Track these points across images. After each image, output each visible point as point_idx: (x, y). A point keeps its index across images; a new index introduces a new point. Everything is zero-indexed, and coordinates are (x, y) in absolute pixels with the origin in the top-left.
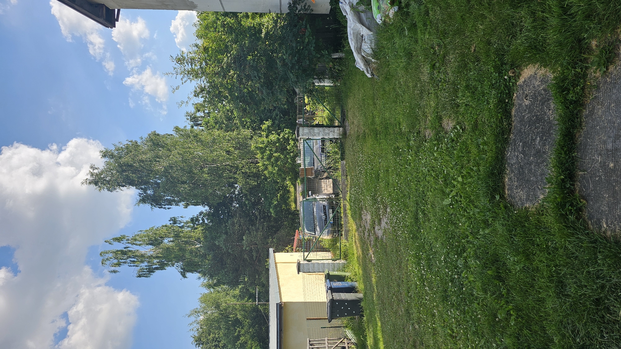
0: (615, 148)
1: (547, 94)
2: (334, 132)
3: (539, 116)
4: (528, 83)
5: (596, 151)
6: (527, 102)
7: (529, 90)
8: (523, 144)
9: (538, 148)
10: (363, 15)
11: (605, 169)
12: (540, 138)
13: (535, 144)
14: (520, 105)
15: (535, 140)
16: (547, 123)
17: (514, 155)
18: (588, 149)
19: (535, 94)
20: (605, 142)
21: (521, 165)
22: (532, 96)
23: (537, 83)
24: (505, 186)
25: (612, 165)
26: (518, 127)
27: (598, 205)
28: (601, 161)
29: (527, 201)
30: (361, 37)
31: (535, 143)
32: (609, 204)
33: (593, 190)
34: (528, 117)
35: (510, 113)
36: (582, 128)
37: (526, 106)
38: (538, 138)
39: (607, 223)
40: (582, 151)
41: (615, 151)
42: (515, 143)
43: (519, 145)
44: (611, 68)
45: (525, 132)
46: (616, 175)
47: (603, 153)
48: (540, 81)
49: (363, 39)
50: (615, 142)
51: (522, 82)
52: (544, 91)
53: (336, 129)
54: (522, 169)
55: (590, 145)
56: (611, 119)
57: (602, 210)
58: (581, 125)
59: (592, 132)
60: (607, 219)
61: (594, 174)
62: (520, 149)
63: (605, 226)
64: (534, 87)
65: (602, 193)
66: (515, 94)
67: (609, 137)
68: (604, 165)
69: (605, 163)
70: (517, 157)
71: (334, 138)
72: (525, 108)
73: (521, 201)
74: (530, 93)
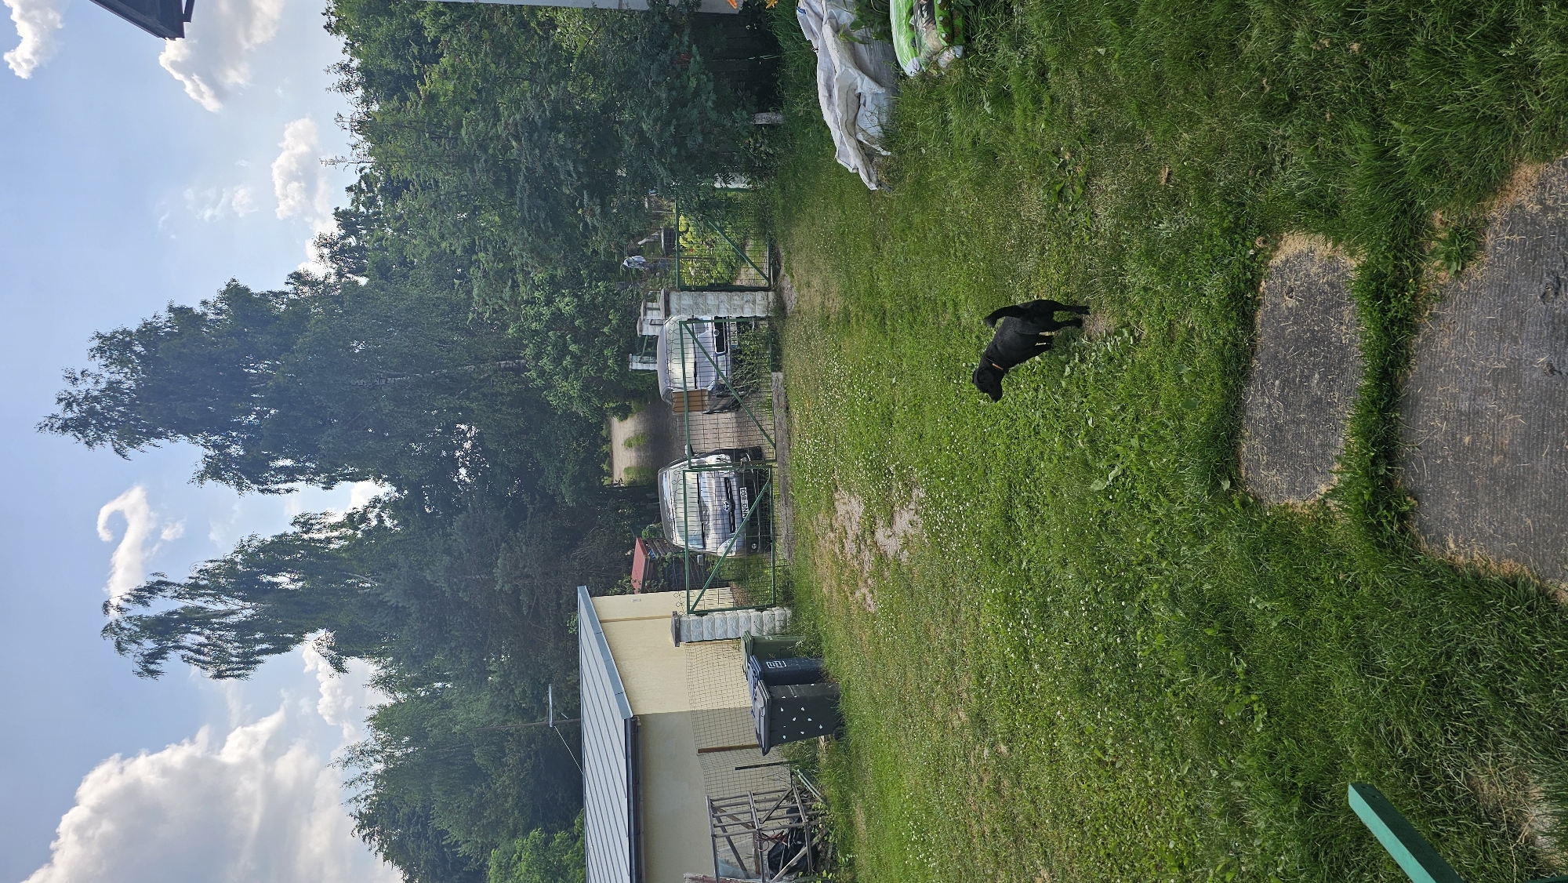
0: (1474, 410)
1: (1337, 292)
2: (754, 302)
3: (1318, 332)
4: (1295, 265)
5: (1438, 412)
6: (1291, 303)
7: (1295, 280)
8: (1281, 382)
9: (1316, 394)
10: (861, 48)
11: (1455, 445)
12: (1319, 374)
13: (1309, 387)
14: (1275, 306)
15: (1308, 378)
16: (1336, 348)
17: (1263, 404)
18: (1422, 406)
19: (1309, 289)
20: (1455, 398)
21: (1277, 424)
22: (1301, 292)
23: (1314, 270)
24: (1239, 461)
25: (1467, 440)
26: (1269, 347)
27: (1440, 507)
28: (1446, 431)
29: (1289, 493)
30: (855, 98)
31: (1309, 385)
32: (1460, 509)
33: (1430, 482)
34: (1293, 331)
35: (1252, 318)
36: (1409, 368)
37: (1290, 309)
38: (1317, 376)
39: (1456, 542)
40: (1410, 408)
41: (1474, 415)
42: (1263, 379)
43: (1273, 384)
44: (1472, 267)
45: (1286, 361)
46: (1476, 458)
47: (1451, 416)
48: (1320, 267)
49: (862, 102)
50: (1474, 400)
51: (1279, 262)
52: (1329, 286)
53: (759, 295)
54: (1281, 431)
55: (1425, 401)
56: (1466, 358)
57: (1448, 519)
58: (1407, 361)
59: (1429, 378)
60: (1456, 535)
61: (1432, 451)
62: (1276, 392)
63: (1452, 546)
64: (1307, 275)
65: (1448, 487)
66: (1263, 283)
67: (1463, 389)
68: (1453, 438)
69: (1454, 435)
70: (1269, 406)
71: (755, 317)
72: (1286, 313)
73: (1277, 493)
74: (1299, 287)
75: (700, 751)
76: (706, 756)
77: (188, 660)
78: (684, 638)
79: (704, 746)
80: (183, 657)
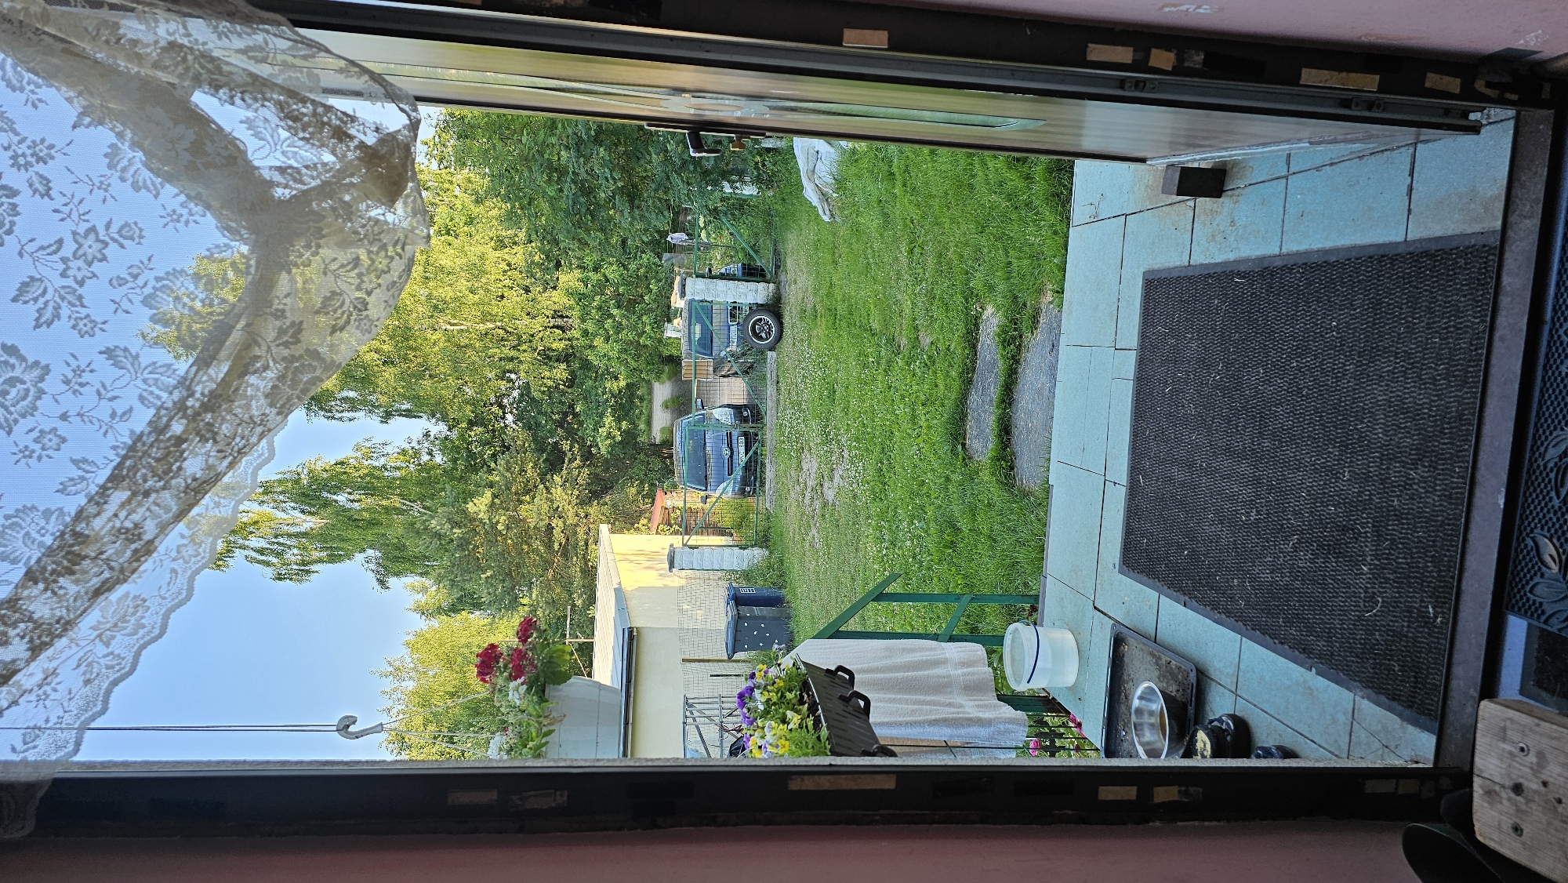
2: (757, 291)
6: (989, 341)
7: (990, 328)
8: (982, 387)
14: (983, 343)
24: (966, 434)
25: (1030, 425)
26: (980, 366)
34: (988, 358)
35: (976, 349)
41: (1032, 412)
50: (1032, 404)
53: (761, 286)
70: (977, 401)
71: (758, 303)
74: (991, 333)
75: (683, 660)
76: (688, 664)
77: (253, 560)
78: (676, 564)
79: (687, 657)
80: (246, 557)
